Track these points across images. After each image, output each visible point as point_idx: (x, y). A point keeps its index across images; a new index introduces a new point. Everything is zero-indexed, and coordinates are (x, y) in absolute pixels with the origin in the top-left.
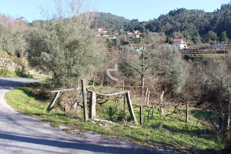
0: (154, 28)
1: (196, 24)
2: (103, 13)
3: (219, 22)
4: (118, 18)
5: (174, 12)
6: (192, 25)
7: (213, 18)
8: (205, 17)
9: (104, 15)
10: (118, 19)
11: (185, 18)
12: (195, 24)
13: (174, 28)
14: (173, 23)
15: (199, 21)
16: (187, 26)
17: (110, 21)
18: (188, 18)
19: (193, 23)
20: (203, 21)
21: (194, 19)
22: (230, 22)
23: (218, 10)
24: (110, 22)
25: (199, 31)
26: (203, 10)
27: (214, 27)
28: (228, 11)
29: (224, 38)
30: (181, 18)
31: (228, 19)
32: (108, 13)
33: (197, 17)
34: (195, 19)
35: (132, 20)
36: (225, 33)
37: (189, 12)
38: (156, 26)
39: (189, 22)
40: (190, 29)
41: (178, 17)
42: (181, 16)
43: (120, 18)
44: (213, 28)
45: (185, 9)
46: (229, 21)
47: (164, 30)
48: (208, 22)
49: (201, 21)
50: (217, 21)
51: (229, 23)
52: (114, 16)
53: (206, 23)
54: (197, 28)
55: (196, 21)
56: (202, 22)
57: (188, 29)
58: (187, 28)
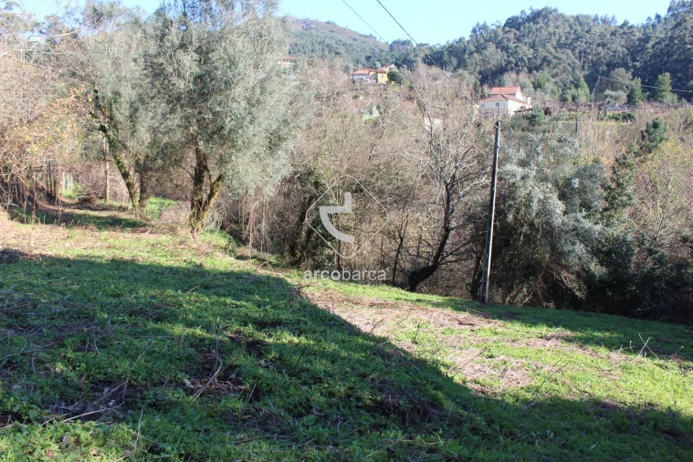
0: (451, 62)
1: (582, 55)
2: (312, 22)
3: (653, 47)
4: (357, 37)
5: (520, 20)
6: (568, 56)
7: (639, 39)
8: (613, 34)
9: (312, 26)
10: (355, 40)
11: (550, 34)
12: (580, 53)
13: (510, 62)
14: (508, 48)
15: (591, 44)
16: (550, 57)
17: (326, 43)
18: (560, 37)
19: (573, 50)
20: (604, 45)
21: (578, 38)
22: (689, 46)
23: (658, 17)
24: (327, 46)
25: (588, 75)
26: (613, 18)
27: (638, 61)
28: (688, 18)
29: (663, 93)
30: (537, 36)
31: (682, 39)
32: (328, 23)
33: (587, 32)
34: (581, 37)
35: (394, 42)
36: (666, 78)
37: (567, 21)
38: (456, 56)
39: (560, 45)
40: (561, 67)
41: (530, 32)
42: (537, 30)
43: (363, 39)
44: (634, 66)
45: (556, 10)
46: (686, 43)
47: (478, 68)
48: (620, 49)
49: (598, 46)
50: (649, 45)
51: (684, 51)
52: (344, 30)
53: (615, 52)
54: (583, 67)
55: (581, 45)
56: (600, 49)
57: (554, 67)
58: (549, 62)
